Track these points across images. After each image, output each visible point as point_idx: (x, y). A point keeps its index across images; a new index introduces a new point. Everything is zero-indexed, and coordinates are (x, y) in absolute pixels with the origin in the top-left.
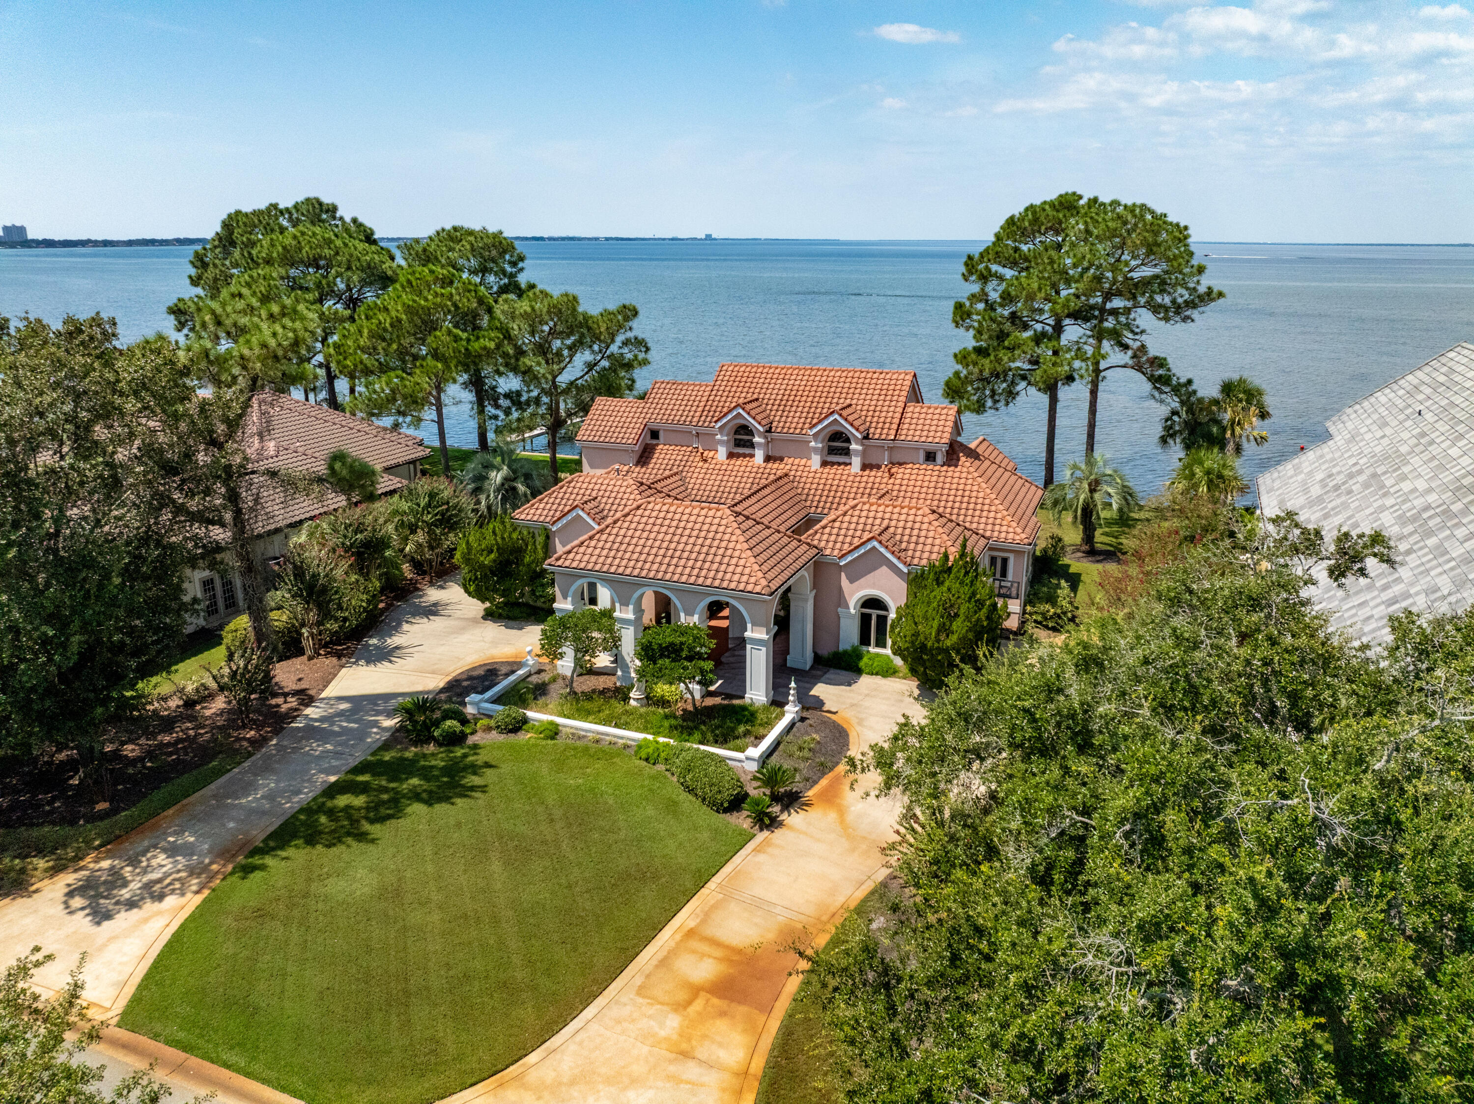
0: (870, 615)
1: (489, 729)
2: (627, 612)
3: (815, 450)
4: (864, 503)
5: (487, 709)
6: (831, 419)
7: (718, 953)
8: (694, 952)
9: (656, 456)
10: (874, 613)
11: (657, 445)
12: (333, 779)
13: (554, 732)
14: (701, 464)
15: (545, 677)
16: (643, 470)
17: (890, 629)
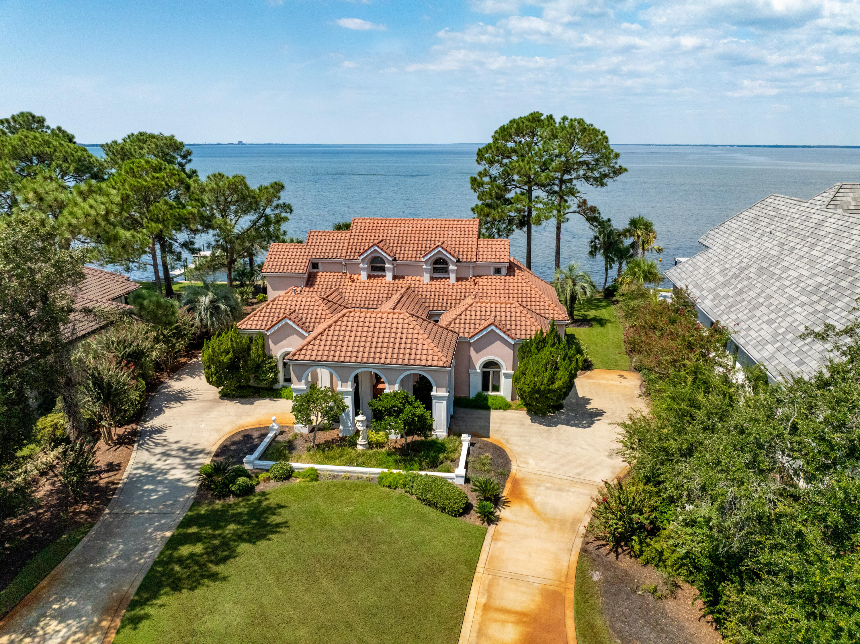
0: (489, 372)
1: (268, 479)
2: (347, 387)
3: (426, 270)
4: (477, 303)
5: (260, 465)
6: (437, 250)
7: (512, 618)
8: (495, 621)
9: (318, 279)
10: (491, 370)
11: (318, 272)
12: (168, 534)
13: (314, 476)
14: (350, 283)
15: (289, 436)
16: (312, 289)
17: (503, 379)
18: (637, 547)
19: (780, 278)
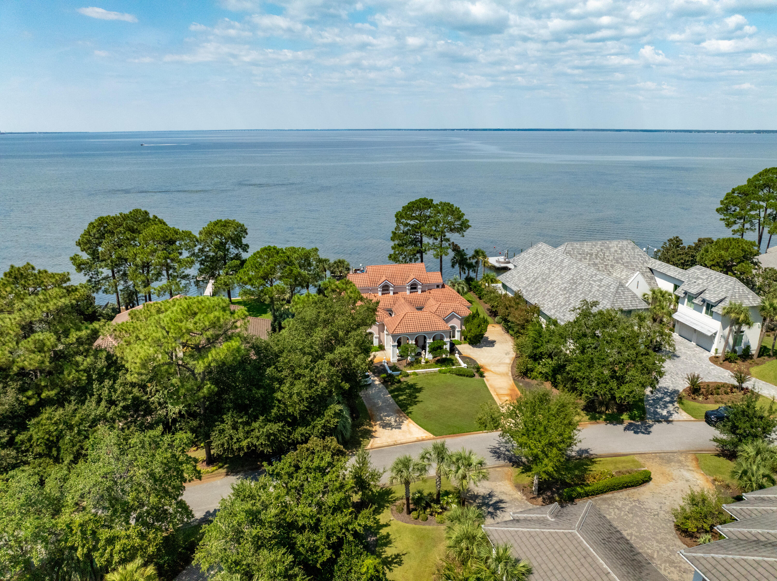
1: (401, 377)
3: (408, 289)
4: (442, 303)
6: (413, 280)
7: (505, 395)
8: (502, 397)
10: (452, 330)
12: (389, 395)
13: (416, 374)
17: (456, 333)
18: (529, 375)
19: (551, 284)
